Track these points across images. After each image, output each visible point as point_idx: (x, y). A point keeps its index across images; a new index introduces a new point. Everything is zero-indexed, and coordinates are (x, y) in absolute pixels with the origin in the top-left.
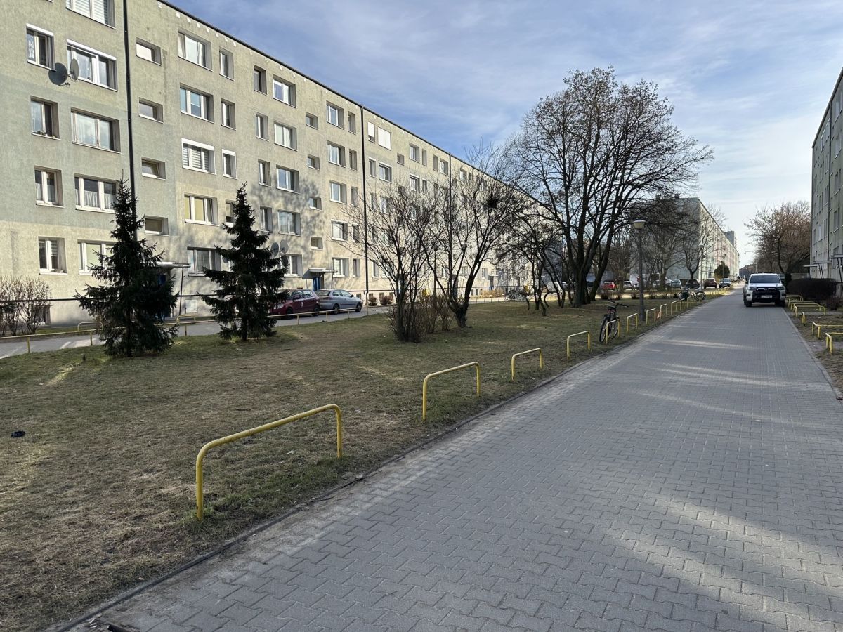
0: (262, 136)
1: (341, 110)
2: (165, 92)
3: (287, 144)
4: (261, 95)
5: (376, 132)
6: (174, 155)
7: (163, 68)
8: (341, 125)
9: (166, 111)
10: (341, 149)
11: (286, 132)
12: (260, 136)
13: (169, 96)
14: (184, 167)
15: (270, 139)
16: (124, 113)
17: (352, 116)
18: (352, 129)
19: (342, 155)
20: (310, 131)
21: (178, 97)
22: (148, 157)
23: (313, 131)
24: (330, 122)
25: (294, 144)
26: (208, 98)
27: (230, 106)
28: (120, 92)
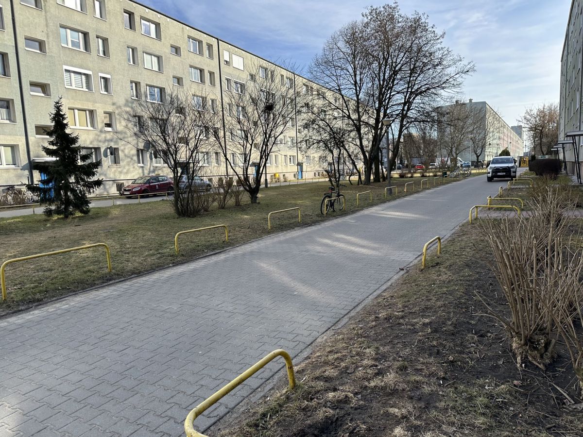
0: (134, 62)
1: (200, 42)
2: (47, 30)
3: (156, 68)
4: (131, 32)
5: (230, 58)
6: (58, 79)
7: (43, 13)
8: (201, 53)
9: (49, 46)
10: (201, 71)
11: (155, 59)
12: (132, 63)
13: (50, 34)
14: (67, 87)
15: (140, 65)
16: (12, 47)
17: (210, 47)
18: (211, 56)
19: (203, 75)
20: (174, 59)
21: (59, 34)
22: (35, 80)
23: (177, 58)
24: (192, 51)
25: (161, 68)
26: (86, 35)
27: (105, 41)
28: (7, 32)
